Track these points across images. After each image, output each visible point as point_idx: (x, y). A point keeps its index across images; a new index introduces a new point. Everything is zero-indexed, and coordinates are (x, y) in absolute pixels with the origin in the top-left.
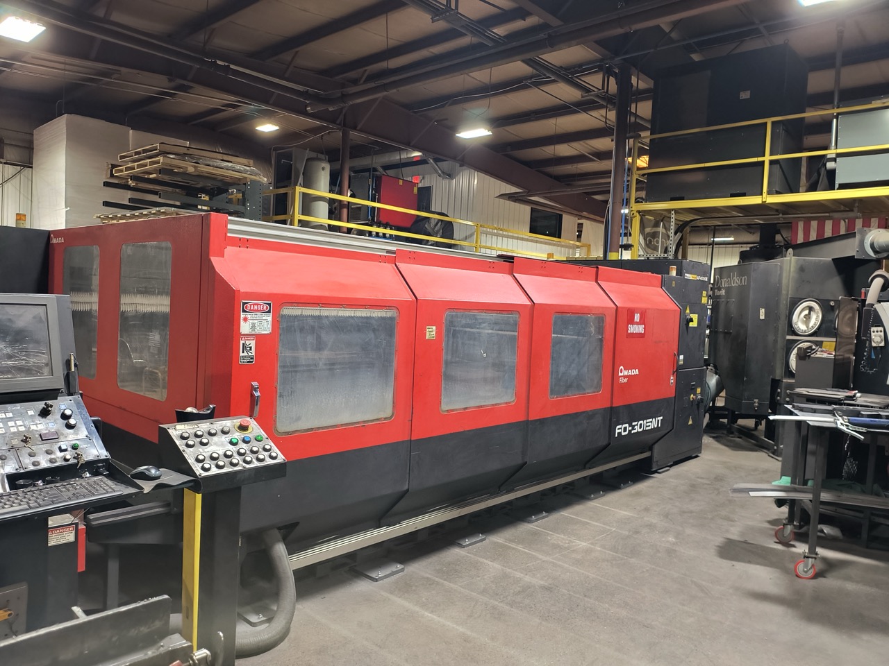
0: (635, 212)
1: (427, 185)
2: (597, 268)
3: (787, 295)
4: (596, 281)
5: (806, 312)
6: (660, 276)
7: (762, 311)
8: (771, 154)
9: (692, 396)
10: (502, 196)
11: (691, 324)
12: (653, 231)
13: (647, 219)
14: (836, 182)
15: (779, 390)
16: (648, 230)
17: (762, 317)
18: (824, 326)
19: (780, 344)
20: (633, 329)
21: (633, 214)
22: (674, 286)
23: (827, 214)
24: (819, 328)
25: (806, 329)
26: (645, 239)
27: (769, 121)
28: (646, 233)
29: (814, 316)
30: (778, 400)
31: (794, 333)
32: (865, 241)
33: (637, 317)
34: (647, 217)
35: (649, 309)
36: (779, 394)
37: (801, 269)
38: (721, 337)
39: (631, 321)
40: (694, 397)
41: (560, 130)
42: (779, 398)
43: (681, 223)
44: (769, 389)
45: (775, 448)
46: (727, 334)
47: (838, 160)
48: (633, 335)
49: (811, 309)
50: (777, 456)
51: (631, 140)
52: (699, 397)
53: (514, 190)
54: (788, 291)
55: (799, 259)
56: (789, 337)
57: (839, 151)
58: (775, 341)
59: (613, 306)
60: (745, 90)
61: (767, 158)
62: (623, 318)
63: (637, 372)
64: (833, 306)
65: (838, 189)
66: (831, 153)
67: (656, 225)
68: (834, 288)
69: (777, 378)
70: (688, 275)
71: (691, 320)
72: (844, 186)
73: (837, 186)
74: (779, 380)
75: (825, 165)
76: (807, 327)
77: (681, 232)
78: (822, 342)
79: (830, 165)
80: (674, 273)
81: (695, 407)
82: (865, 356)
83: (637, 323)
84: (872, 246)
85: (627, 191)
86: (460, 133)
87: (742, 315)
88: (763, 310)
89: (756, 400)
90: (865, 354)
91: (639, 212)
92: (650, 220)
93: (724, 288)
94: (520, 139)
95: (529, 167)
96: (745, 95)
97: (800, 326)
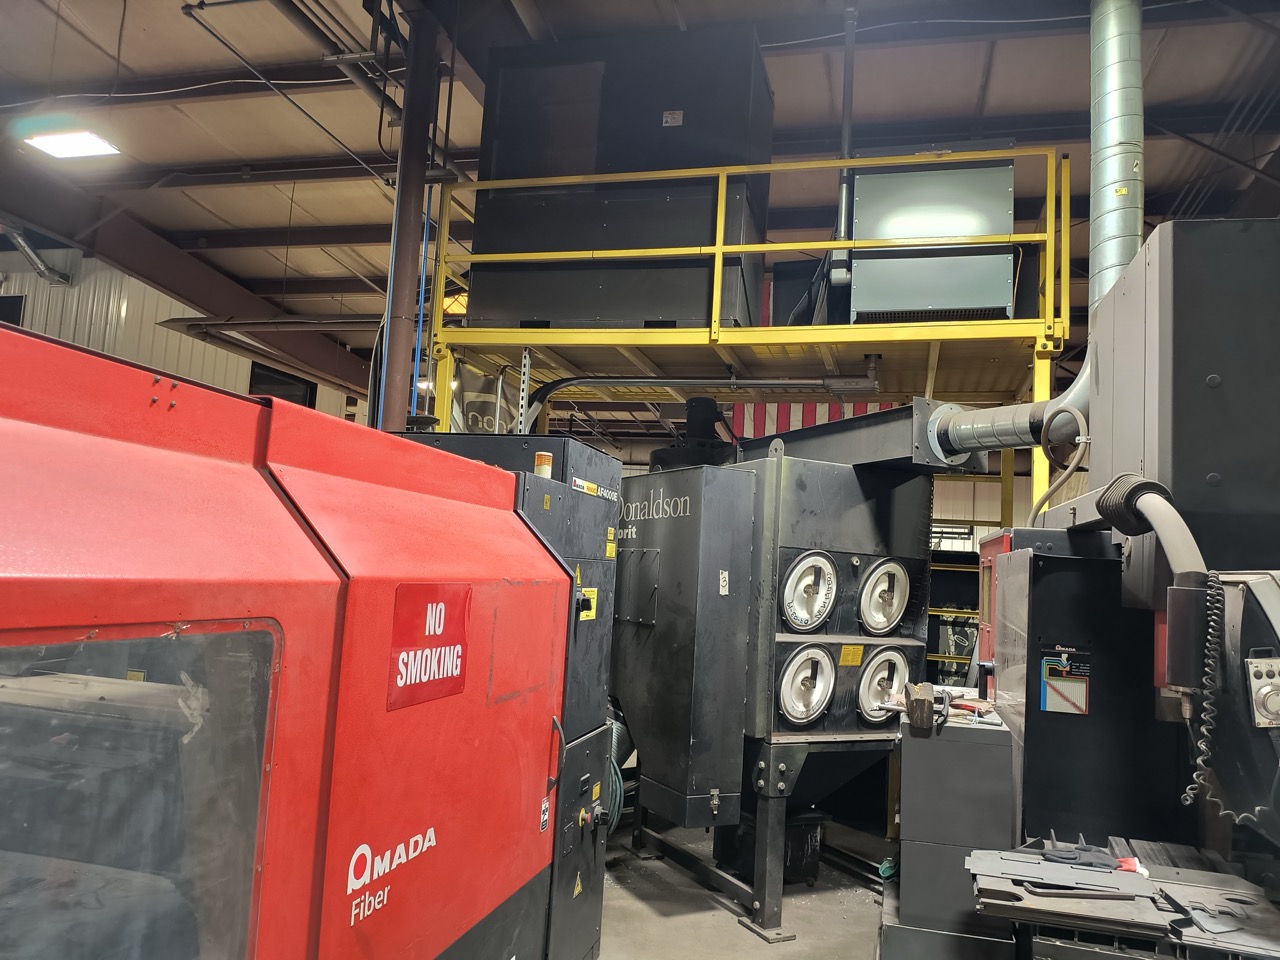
0: (442, 347)
1: (14, 291)
2: (268, 404)
3: (775, 541)
4: (261, 463)
5: (809, 580)
6: (512, 474)
7: (724, 576)
8: (725, 243)
9: (583, 812)
10: (172, 323)
11: (584, 616)
12: (480, 400)
13: (470, 371)
14: (852, 309)
15: (762, 764)
16: (471, 396)
17: (724, 591)
18: (839, 609)
19: (762, 655)
20: (416, 667)
21: (439, 351)
22: (546, 506)
23: (820, 382)
24: (831, 615)
25: (807, 617)
26: (465, 414)
27: (723, 173)
28: (466, 402)
29: (823, 590)
30: (761, 788)
31: (786, 626)
32: (929, 428)
33: (435, 619)
34: (469, 367)
35: (480, 581)
36: (761, 773)
37: (801, 485)
38: (629, 633)
39: (409, 634)
40: (588, 816)
41: (301, 218)
42: (762, 782)
43: (538, 386)
44: (740, 760)
45: (757, 904)
46: (642, 627)
47: (855, 263)
48: (417, 693)
49: (818, 572)
50: (762, 926)
51: (437, 187)
52: (598, 810)
53: (191, 313)
54: (776, 532)
55: (795, 463)
56: (781, 637)
57: (856, 244)
58: (752, 647)
59: (328, 574)
60: (672, 108)
61: (719, 250)
62: (373, 623)
63: (430, 839)
64: (857, 566)
65: (855, 323)
66: (839, 247)
67: (489, 387)
68: (856, 527)
69: (758, 736)
70: (579, 481)
71: (585, 605)
72: (865, 318)
73: (853, 317)
74: (763, 739)
75: (827, 275)
76: (810, 613)
77: (541, 401)
78: (841, 645)
79: (838, 275)
80: (546, 472)
81: (588, 838)
82: (1201, 753)
83: (435, 642)
84: (944, 437)
85: (427, 300)
86: (31, 139)
87: (679, 585)
88: (726, 574)
89: (715, 792)
90: (1203, 747)
91: (453, 348)
92: (475, 376)
93: (633, 523)
94: (228, 227)
95: (252, 291)
96: (673, 119)
97: (799, 613)
